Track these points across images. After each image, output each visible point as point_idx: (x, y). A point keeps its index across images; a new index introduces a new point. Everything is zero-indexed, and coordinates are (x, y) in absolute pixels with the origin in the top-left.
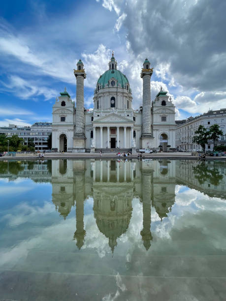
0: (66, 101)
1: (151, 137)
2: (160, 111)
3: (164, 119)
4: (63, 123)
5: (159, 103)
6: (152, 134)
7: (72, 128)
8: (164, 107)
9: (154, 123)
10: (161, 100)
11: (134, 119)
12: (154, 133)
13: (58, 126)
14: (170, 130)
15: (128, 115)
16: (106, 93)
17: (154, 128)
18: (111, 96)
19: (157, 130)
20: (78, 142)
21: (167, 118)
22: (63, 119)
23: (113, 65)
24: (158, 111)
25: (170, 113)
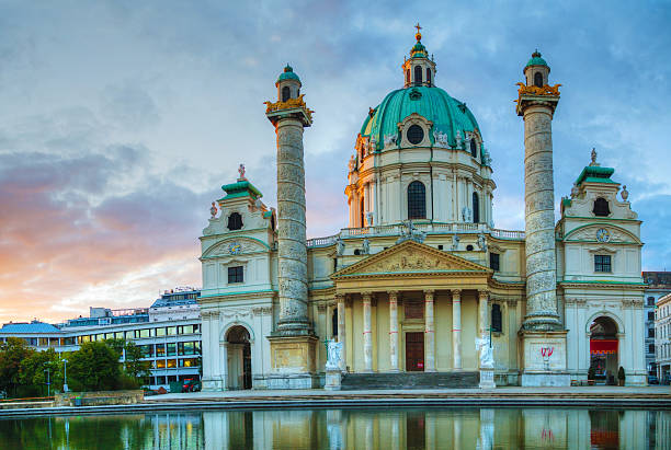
0: (244, 210)
1: (557, 328)
2: (591, 235)
3: (603, 263)
4: (236, 288)
5: (584, 208)
6: (562, 317)
7: (267, 303)
8: (601, 220)
9: (567, 278)
10: (591, 196)
11: (495, 261)
12: (570, 312)
13: (220, 298)
14: (627, 304)
15: (470, 248)
16: (391, 167)
17: (570, 294)
18: (408, 179)
19: (580, 302)
21: (615, 261)
23: (418, 70)
24: (581, 236)
25: (623, 244)
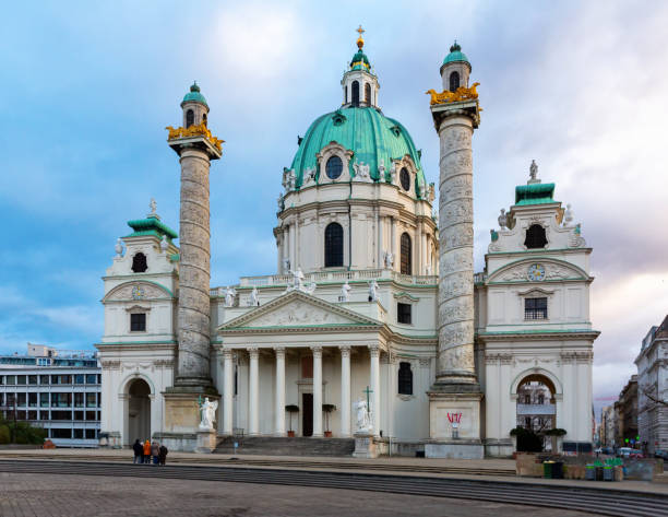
0: (148, 250)
1: (467, 389)
2: (521, 273)
3: (536, 306)
4: (139, 338)
5: (515, 240)
6: (479, 374)
7: (167, 355)
8: (535, 252)
9: (489, 330)
10: (523, 224)
13: (120, 347)
14: (565, 358)
17: (492, 349)
18: (325, 221)
19: (506, 359)
20: (182, 411)
21: (553, 306)
22: (138, 322)
24: (509, 276)
25: (563, 282)
